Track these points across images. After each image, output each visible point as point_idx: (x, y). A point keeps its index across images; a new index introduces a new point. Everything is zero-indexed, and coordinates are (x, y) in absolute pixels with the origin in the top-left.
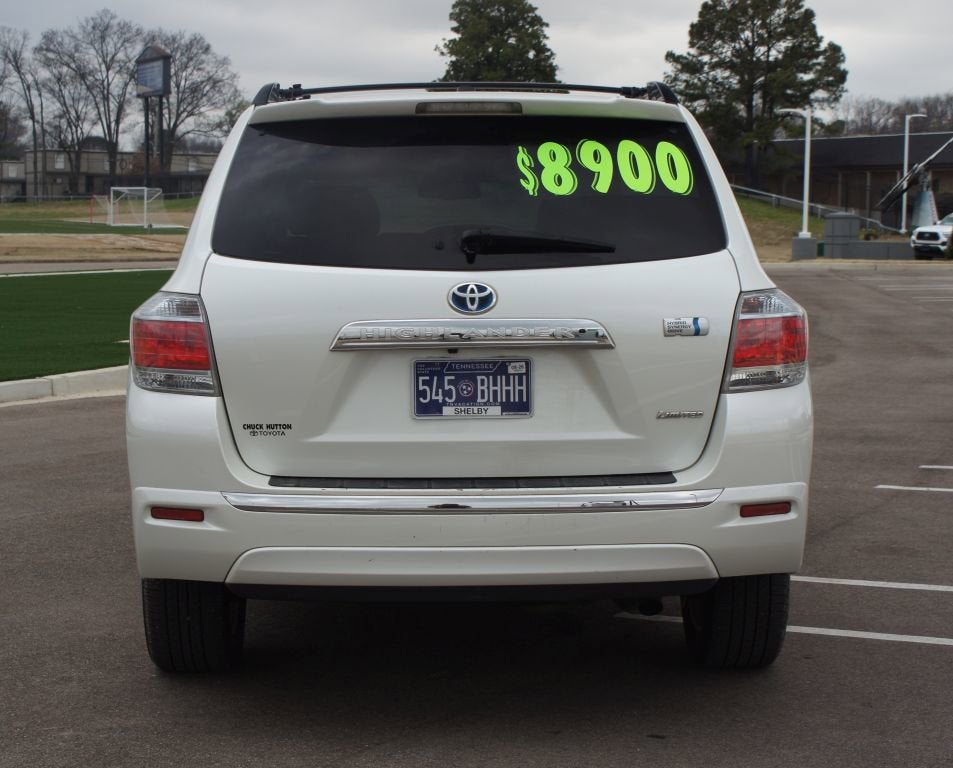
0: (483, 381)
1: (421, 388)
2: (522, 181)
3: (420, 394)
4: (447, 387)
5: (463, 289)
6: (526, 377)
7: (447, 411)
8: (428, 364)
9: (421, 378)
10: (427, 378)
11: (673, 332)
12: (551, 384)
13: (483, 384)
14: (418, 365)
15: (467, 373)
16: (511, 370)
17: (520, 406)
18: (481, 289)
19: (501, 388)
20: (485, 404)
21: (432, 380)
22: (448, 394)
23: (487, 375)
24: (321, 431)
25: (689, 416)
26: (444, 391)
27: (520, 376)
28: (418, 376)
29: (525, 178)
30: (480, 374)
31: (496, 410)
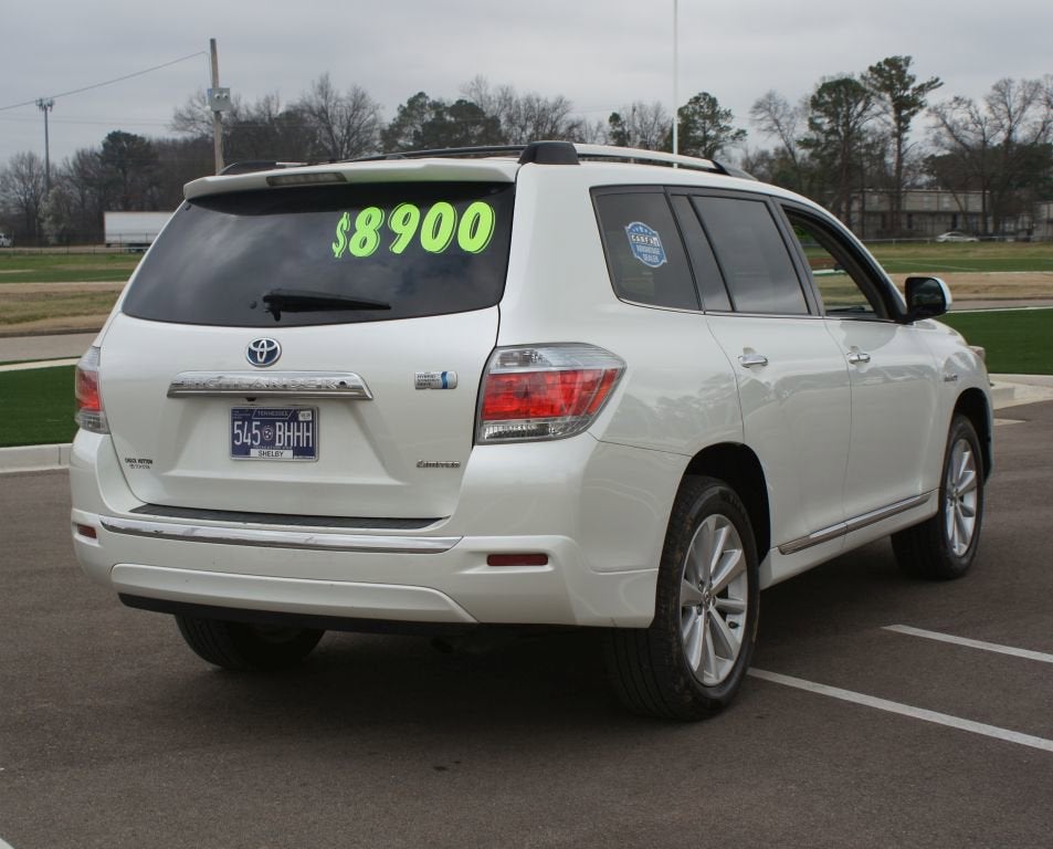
0: (280, 427)
1: (236, 432)
2: (334, 245)
3: (235, 437)
4: (254, 432)
5: (256, 344)
6: (312, 425)
7: (254, 452)
8: (242, 411)
9: (236, 423)
10: (240, 423)
11: (423, 384)
12: (333, 431)
13: (280, 430)
14: (234, 411)
15: (268, 419)
16: (301, 419)
17: (306, 451)
18: (270, 344)
19: (293, 434)
20: (281, 448)
21: (243, 424)
22: (254, 437)
23: (284, 422)
24: (172, 467)
25: (447, 465)
26: (252, 435)
27: (308, 423)
28: (234, 421)
29: (337, 242)
30: (279, 421)
31: (289, 454)
